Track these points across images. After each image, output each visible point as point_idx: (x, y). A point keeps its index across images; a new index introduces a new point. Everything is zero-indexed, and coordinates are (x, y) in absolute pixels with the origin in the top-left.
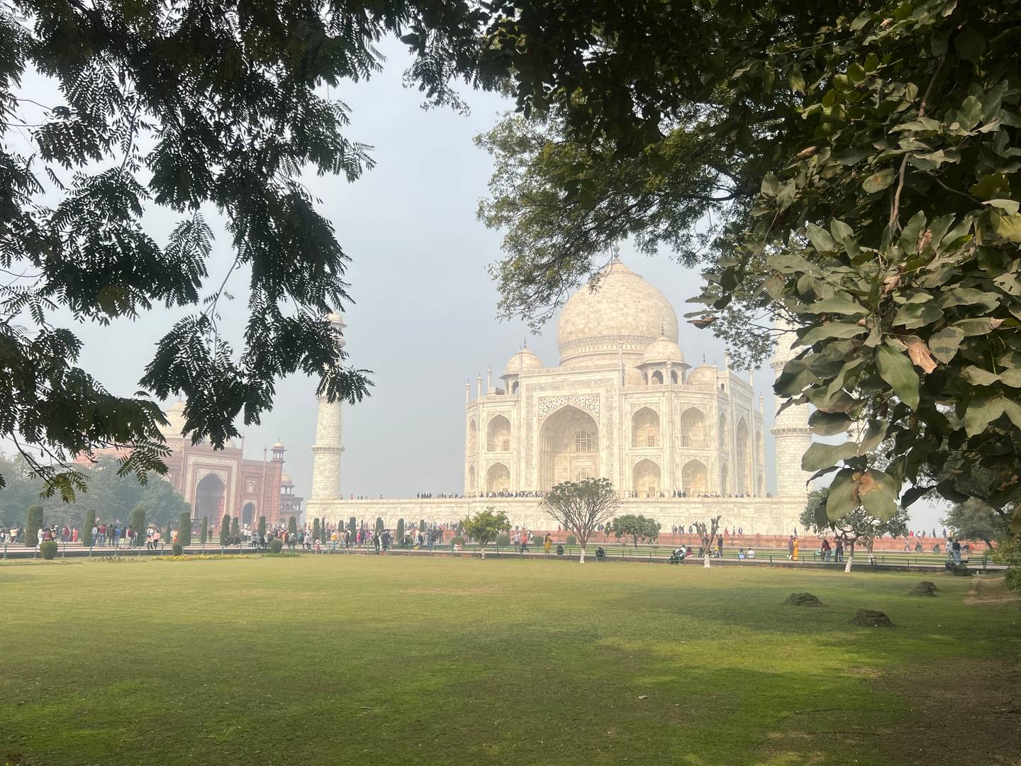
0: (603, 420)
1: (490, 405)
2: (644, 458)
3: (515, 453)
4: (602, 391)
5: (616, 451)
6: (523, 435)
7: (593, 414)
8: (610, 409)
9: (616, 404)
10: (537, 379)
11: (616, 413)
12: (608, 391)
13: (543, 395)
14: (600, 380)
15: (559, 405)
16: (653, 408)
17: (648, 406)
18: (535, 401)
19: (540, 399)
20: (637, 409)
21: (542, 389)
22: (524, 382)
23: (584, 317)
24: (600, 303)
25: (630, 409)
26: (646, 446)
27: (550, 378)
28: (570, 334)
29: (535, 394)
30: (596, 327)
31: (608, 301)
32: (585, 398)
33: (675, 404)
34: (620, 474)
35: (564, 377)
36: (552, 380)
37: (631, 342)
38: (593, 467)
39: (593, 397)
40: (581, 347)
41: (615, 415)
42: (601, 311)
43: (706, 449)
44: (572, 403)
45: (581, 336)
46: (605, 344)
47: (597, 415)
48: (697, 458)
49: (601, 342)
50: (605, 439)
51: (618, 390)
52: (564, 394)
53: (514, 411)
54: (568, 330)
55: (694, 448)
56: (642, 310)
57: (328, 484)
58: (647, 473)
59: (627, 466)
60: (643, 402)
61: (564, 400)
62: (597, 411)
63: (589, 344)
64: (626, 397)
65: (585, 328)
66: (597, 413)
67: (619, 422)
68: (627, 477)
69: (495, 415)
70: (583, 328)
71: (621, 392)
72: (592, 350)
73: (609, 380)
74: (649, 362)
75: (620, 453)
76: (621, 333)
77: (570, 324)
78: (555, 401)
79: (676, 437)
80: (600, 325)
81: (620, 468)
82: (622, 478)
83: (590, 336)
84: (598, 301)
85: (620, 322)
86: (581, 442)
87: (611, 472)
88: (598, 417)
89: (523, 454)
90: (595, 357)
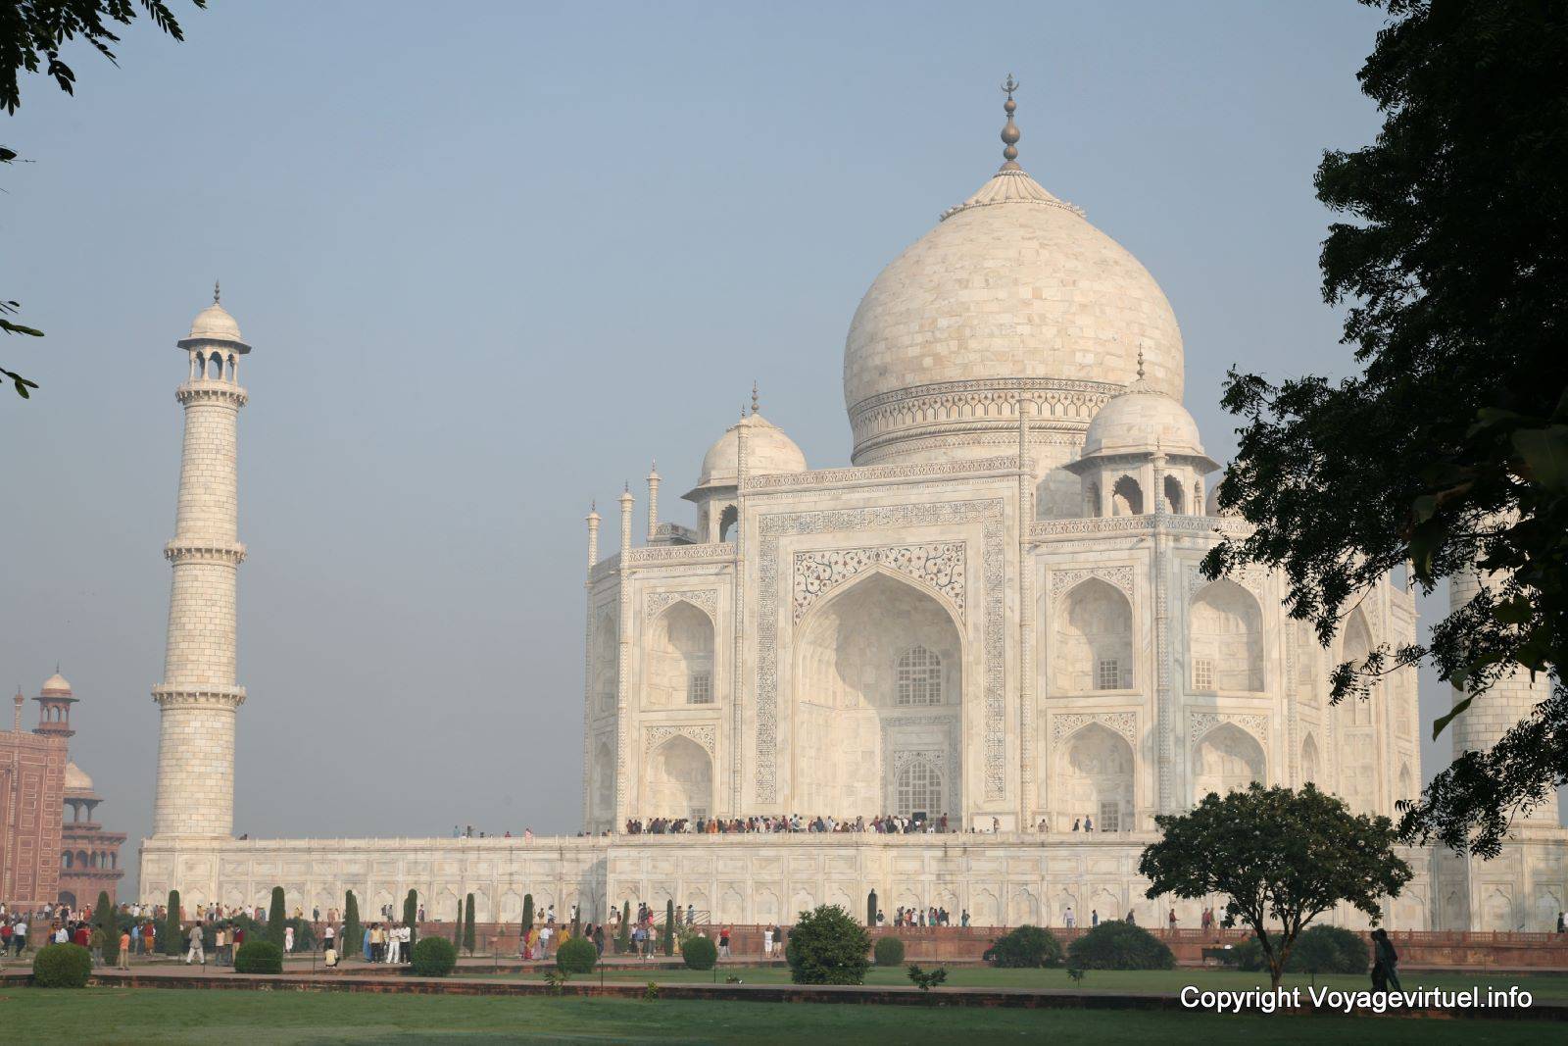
0: (975, 617)
1: (656, 573)
2: (1089, 721)
3: (727, 710)
4: (974, 535)
5: (1011, 701)
6: (750, 654)
7: (946, 598)
8: (996, 583)
9: (1011, 572)
10: (790, 499)
11: (1011, 596)
12: (988, 535)
13: (805, 547)
14: (969, 504)
15: (851, 576)
16: (1113, 581)
17: (1101, 575)
18: (785, 562)
19: (799, 556)
20: (1070, 583)
21: (804, 528)
22: (751, 511)
23: (922, 326)
24: (966, 287)
25: (1050, 586)
26: (1095, 688)
27: (826, 496)
28: (881, 374)
29: (784, 541)
30: (954, 352)
31: (987, 281)
32: (923, 555)
33: (1176, 569)
34: (1022, 766)
35: (867, 495)
36: (832, 504)
37: (1053, 397)
38: (946, 747)
39: (948, 550)
40: (914, 410)
41: (1008, 602)
42: (968, 309)
43: (1260, 694)
44: (887, 568)
45: (912, 379)
46: (980, 401)
47: (959, 602)
48: (1235, 721)
49: (970, 397)
50: (982, 668)
51: (1016, 533)
52: (866, 543)
53: (724, 591)
54: (877, 361)
55: (1226, 693)
56: (1083, 307)
57: (200, 795)
58: (1095, 762)
59: (1041, 745)
60: (1089, 566)
61: (864, 560)
62: (958, 590)
63: (936, 402)
64: (1038, 551)
65: (923, 356)
66: (957, 595)
67: (1021, 621)
68: (1042, 774)
69: (671, 602)
70: (917, 357)
71: (1027, 538)
72: (943, 418)
73: (991, 503)
74: (1105, 452)
75: (1022, 705)
76: (1024, 370)
77: (882, 346)
78: (841, 562)
79: (1176, 661)
80: (966, 348)
81: (1022, 749)
82: (1028, 776)
83: (938, 378)
84: (959, 281)
85: (1022, 341)
86: (912, 676)
87: (996, 761)
88: (961, 606)
89: (750, 712)
90: (951, 439)
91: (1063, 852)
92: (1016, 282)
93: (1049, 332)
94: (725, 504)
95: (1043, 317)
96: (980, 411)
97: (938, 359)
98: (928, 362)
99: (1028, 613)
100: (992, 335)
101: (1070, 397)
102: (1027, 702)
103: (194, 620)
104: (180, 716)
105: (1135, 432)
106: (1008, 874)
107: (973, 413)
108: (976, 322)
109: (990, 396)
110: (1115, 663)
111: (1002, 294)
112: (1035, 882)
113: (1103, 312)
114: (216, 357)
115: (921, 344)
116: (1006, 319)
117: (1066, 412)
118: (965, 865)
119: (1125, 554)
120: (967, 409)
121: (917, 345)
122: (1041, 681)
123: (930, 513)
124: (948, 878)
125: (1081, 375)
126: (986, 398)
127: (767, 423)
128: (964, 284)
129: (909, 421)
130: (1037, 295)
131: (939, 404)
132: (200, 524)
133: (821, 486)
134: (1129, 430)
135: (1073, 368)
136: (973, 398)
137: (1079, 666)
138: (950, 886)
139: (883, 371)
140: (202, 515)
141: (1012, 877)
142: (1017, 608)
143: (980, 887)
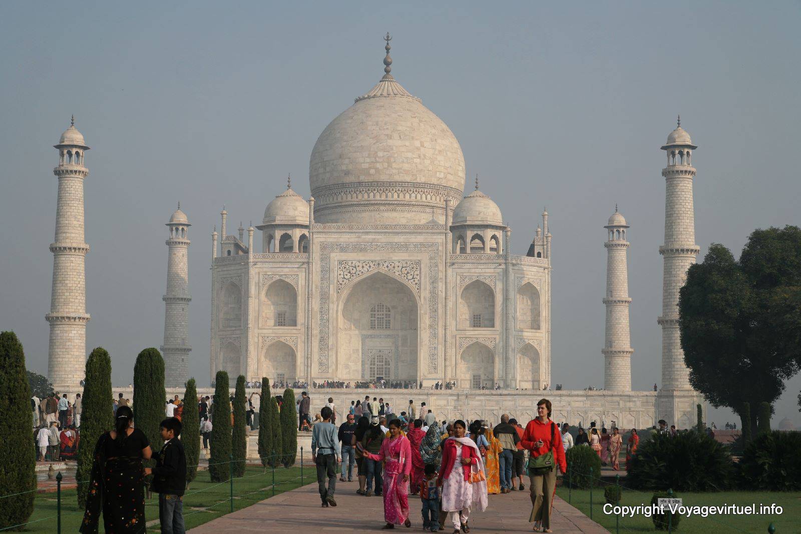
0: (425, 294)
1: (267, 265)
2: (475, 340)
3: (303, 330)
4: (424, 258)
5: (441, 331)
6: (316, 305)
7: (411, 285)
8: (434, 281)
9: (441, 275)
10: (336, 236)
11: (441, 286)
12: (431, 258)
13: (343, 258)
14: (422, 244)
15: (367, 272)
16: (487, 282)
17: (482, 279)
18: (334, 264)
19: (340, 262)
20: (468, 282)
21: (343, 249)
23: (369, 154)
24: (391, 138)
25: (458, 282)
26: (470, 327)
27: (353, 236)
28: (345, 174)
29: (333, 255)
30: (384, 168)
31: (400, 137)
32: (401, 265)
33: (513, 278)
34: (445, 359)
35: (374, 237)
36: (357, 239)
37: (427, 192)
38: (393, 348)
39: (412, 264)
40: (363, 193)
41: (440, 289)
42: (392, 149)
43: (539, 331)
44: (383, 270)
45: (363, 178)
46: (396, 191)
47: (417, 287)
48: (531, 342)
49: (391, 189)
50: (427, 316)
51: (444, 258)
52: (373, 258)
53: (302, 276)
54: (344, 168)
55: (526, 330)
56: (440, 151)
57: (77, 366)
58: (471, 358)
59: (454, 350)
60: (476, 275)
61: (372, 266)
62: (416, 282)
63: (375, 190)
64: (454, 267)
65: (370, 168)
66: (416, 284)
67: (446, 297)
68: (454, 363)
69: (274, 280)
70: (367, 169)
71: (448, 261)
72: (378, 197)
73: (433, 245)
74: (468, 223)
75: (445, 334)
76: (416, 179)
77: (347, 161)
78: (361, 266)
79: (512, 316)
80: (391, 167)
81: (445, 352)
82: (448, 363)
83: (377, 179)
84: (387, 135)
85: (416, 166)
86: (376, 316)
87: (433, 356)
88: (418, 289)
89: (316, 332)
90: (382, 208)
91: (509, 398)
92: (413, 138)
93: (427, 162)
94: (283, 232)
95: (424, 156)
96: (396, 196)
97: (377, 170)
98: (372, 171)
99: (449, 293)
100: (403, 162)
101: (433, 192)
102: (448, 332)
103: (72, 282)
104: (66, 328)
105: (482, 215)
106: (485, 406)
107: (393, 197)
108: (396, 155)
109: (400, 189)
110: (480, 315)
111: (407, 143)
112: (497, 410)
113: (447, 154)
114: (77, 153)
115: (369, 163)
116: (409, 155)
117: (431, 199)
118: (467, 402)
119: (492, 270)
120: (390, 194)
121: (367, 163)
122: (454, 323)
123: (405, 247)
124: (459, 408)
125: (438, 182)
126: (399, 190)
127: (296, 194)
128: (390, 137)
129: (360, 197)
130: (422, 145)
131: (376, 191)
132: (73, 235)
133: (351, 231)
134: (479, 214)
135: (436, 179)
136: (393, 190)
137: (464, 317)
138: (459, 411)
139: (347, 173)
140: (74, 231)
141: (487, 408)
142: (444, 291)
143: (473, 412)
